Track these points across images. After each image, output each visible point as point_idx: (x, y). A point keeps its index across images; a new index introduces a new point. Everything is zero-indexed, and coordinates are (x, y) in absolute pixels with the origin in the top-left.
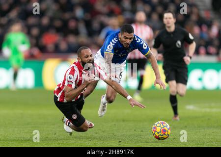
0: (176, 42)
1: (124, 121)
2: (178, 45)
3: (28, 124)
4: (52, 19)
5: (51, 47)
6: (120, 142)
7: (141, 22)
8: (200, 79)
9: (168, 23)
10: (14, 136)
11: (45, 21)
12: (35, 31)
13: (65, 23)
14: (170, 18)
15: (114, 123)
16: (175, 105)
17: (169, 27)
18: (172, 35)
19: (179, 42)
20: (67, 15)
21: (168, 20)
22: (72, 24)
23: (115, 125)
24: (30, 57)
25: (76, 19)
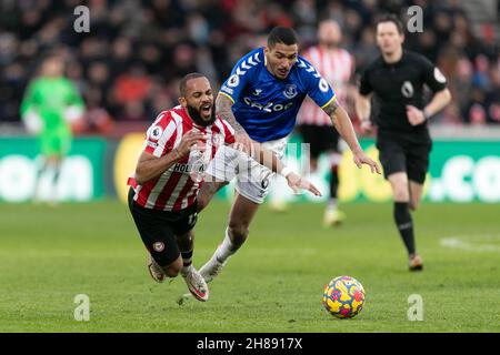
0: (402, 84)
1: (300, 272)
2: (407, 90)
3: (84, 282)
4: (136, 45)
5: (134, 107)
6: (293, 321)
7: (330, 45)
8: (468, 179)
9: (387, 45)
10: (51, 309)
11: (122, 48)
12: (99, 73)
13: (167, 54)
14: (391, 34)
15: (278, 279)
16: (406, 226)
17: (389, 54)
18: (393, 70)
19: (408, 85)
20: (171, 36)
21: (387, 37)
22: (183, 55)
23: (280, 283)
24: (87, 130)
25: (192, 44)
